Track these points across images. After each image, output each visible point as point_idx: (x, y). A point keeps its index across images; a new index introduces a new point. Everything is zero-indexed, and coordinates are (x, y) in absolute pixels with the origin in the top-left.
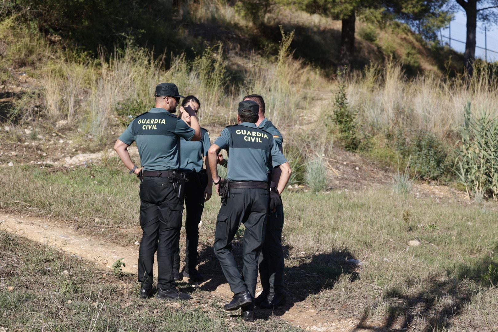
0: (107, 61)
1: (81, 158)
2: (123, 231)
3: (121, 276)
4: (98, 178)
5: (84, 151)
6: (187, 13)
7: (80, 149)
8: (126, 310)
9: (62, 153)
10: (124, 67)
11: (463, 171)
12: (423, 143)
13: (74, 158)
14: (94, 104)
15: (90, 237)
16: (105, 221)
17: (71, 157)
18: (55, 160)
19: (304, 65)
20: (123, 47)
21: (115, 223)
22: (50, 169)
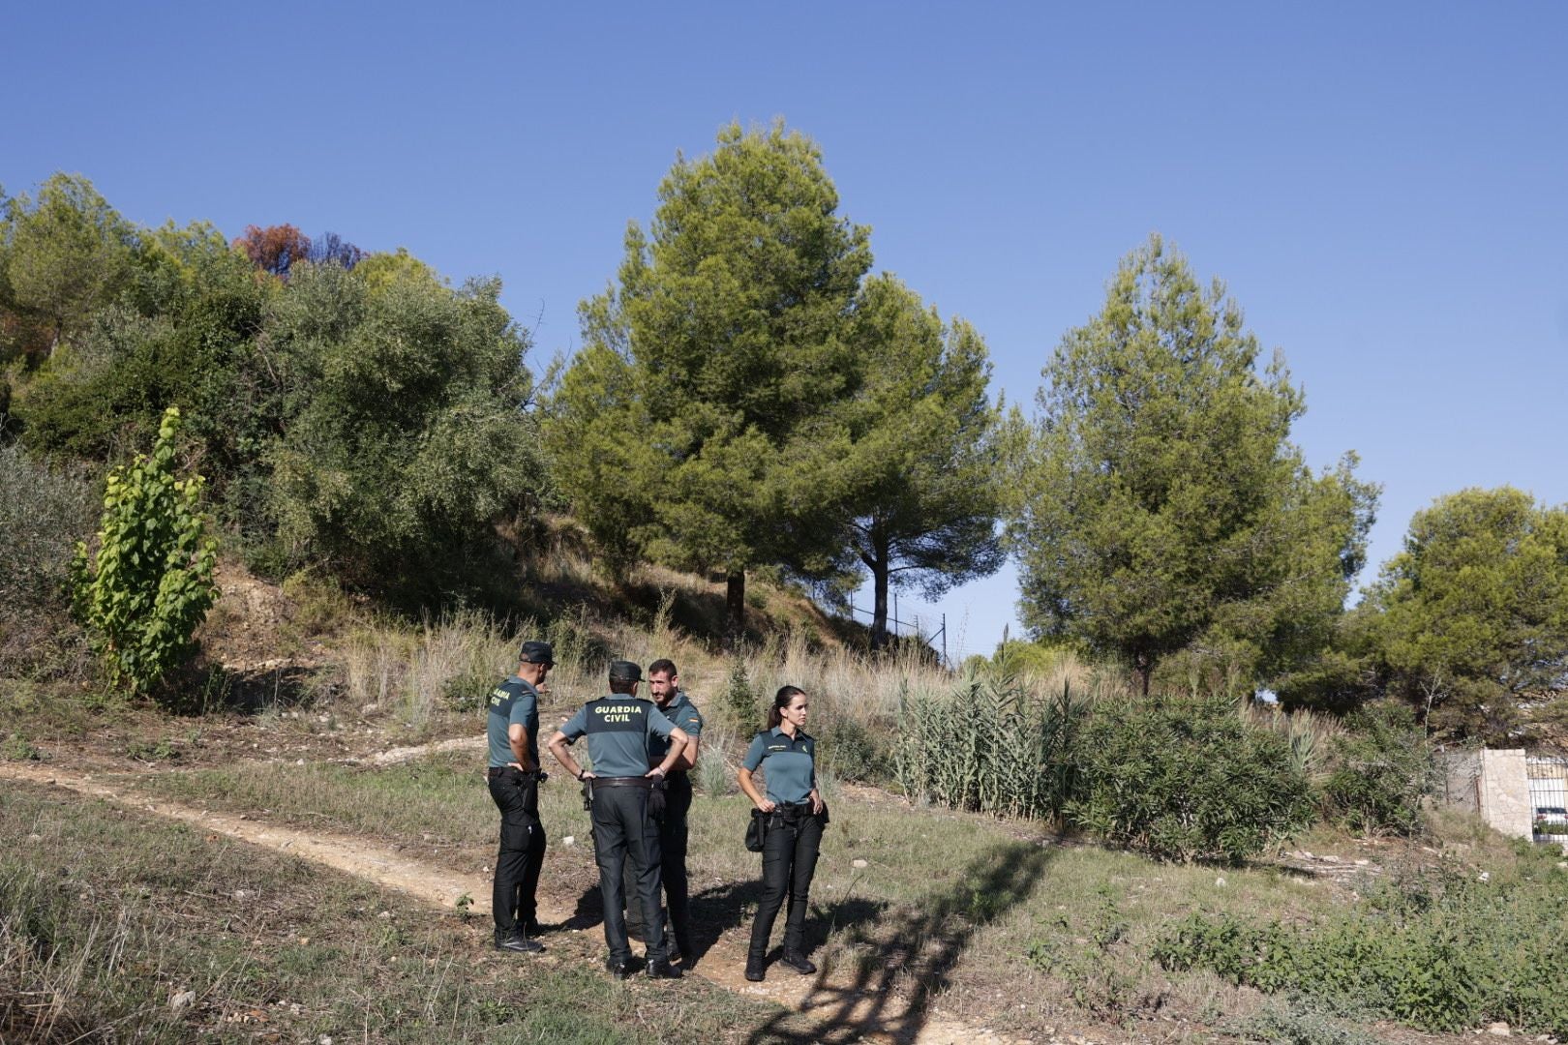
0: (432, 627)
1: (398, 754)
2: (465, 852)
3: (468, 918)
4: (423, 779)
5: (401, 744)
6: (531, 571)
7: (396, 742)
8: (478, 969)
9: (371, 747)
10: (455, 635)
11: (900, 768)
12: (844, 732)
13: (387, 754)
14: (414, 683)
15: (417, 862)
16: (439, 838)
17: (384, 753)
18: (361, 757)
19: (683, 635)
20: (452, 609)
21: (453, 840)
22: (355, 769)
